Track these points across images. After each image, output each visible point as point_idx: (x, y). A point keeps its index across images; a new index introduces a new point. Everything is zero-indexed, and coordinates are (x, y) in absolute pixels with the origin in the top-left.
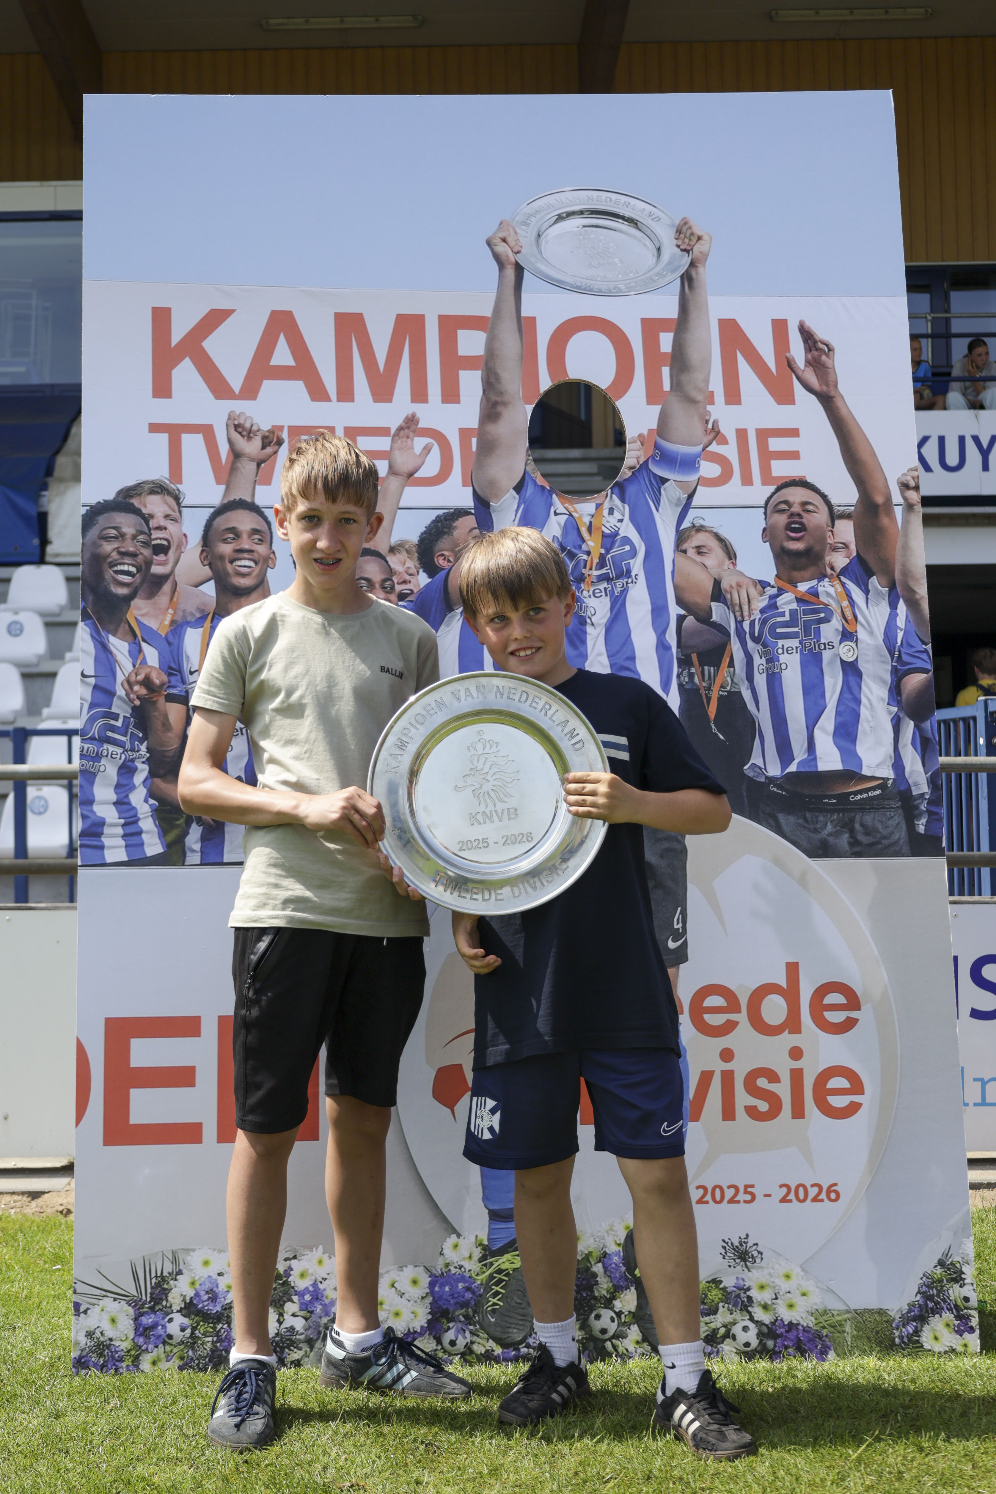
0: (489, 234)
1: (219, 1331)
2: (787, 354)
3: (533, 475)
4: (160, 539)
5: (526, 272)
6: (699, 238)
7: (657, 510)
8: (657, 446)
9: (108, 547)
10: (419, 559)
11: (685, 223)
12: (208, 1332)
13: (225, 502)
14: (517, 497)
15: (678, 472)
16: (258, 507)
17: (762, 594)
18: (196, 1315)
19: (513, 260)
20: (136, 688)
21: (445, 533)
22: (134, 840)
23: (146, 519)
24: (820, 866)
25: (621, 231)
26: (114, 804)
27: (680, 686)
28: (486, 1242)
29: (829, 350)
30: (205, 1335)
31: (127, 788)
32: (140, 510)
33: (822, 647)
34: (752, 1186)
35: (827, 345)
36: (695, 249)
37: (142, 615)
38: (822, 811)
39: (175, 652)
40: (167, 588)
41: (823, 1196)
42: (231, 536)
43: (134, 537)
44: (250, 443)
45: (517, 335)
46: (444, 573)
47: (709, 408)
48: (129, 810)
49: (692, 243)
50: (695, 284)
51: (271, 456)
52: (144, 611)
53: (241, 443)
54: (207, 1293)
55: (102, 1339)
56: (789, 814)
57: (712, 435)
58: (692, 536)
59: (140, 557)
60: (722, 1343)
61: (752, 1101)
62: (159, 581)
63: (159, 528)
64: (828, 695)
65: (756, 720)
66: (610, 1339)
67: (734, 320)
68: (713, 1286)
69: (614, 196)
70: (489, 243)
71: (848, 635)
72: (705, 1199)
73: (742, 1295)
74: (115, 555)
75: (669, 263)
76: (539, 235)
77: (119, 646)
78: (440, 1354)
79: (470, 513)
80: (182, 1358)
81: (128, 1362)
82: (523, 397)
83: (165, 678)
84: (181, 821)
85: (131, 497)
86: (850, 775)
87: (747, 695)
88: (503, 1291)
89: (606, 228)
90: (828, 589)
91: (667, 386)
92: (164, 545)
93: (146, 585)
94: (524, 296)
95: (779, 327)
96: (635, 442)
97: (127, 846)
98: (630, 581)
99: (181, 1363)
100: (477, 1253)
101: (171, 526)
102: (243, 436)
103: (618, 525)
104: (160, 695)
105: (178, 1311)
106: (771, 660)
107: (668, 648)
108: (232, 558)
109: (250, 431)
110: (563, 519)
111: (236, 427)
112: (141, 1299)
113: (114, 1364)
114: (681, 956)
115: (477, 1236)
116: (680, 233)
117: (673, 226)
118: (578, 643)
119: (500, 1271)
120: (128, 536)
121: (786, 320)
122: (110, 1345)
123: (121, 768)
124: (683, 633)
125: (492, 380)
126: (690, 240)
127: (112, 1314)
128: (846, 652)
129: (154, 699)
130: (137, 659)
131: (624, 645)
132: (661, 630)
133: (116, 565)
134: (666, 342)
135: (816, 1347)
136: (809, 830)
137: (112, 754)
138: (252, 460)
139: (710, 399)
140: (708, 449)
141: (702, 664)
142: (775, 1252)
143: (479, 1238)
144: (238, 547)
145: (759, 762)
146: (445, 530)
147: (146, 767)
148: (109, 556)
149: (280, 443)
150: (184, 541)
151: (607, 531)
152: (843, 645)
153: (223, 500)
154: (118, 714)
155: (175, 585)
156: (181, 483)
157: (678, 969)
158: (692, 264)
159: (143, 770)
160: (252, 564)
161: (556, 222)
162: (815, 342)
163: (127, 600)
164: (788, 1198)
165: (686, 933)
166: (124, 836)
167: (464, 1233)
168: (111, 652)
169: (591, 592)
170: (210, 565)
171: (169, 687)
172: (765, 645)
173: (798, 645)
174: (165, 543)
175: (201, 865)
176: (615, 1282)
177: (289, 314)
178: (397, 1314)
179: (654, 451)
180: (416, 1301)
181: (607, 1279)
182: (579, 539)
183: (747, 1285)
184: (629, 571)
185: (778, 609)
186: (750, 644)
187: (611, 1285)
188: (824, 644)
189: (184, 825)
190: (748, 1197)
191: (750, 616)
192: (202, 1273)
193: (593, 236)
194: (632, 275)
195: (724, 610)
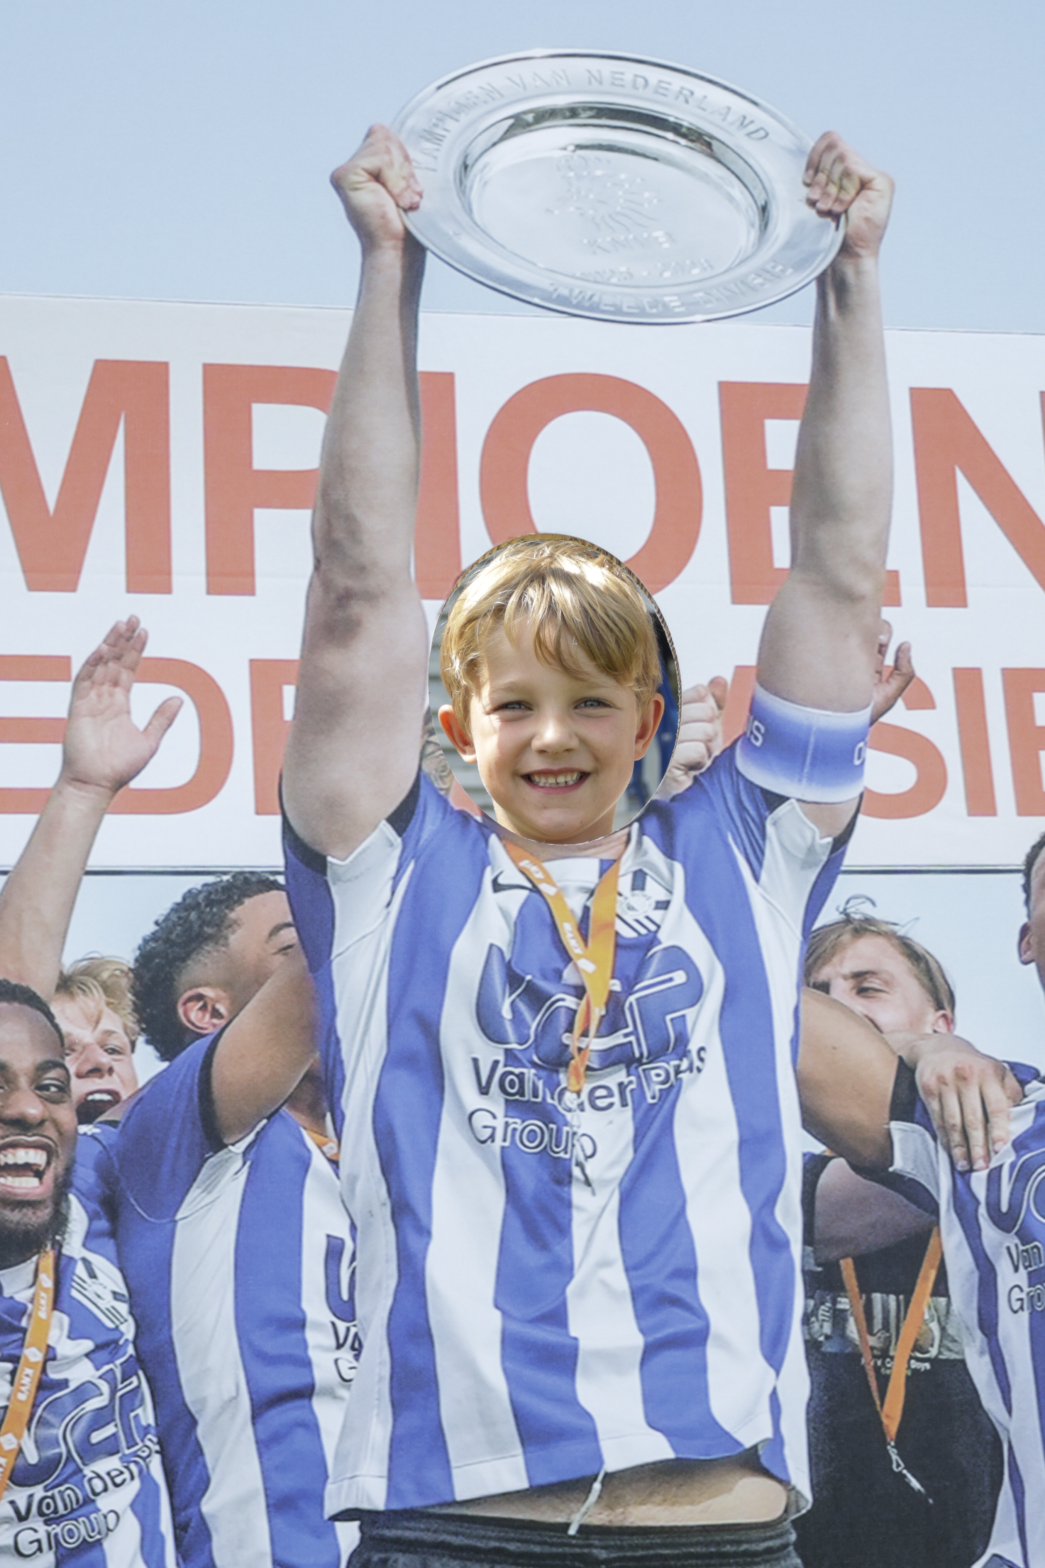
3: (438, 784)
5: (430, 258)
6: (864, 185)
7: (757, 878)
8: (756, 711)
10: (137, 1009)
11: (828, 145)
14: (399, 840)
15: (811, 779)
17: (1019, 1097)
19: (398, 227)
21: (208, 938)
25: (669, 162)
27: (812, 1346)
36: (855, 211)
45: (404, 419)
46: (200, 1046)
47: (888, 613)
49: (847, 197)
50: (854, 298)
57: (895, 683)
58: (844, 948)
65: (1004, 1434)
67: (949, 393)
69: (652, 75)
70: (338, 183)
75: (789, 245)
76: (466, 167)
79: (275, 886)
82: (418, 579)
87: (980, 1372)
89: (634, 153)
91: (782, 557)
96: (701, 699)
98: (685, 1064)
103: (657, 915)
106: (1041, 1276)
107: (779, 1244)
110: (515, 900)
116: (817, 171)
117: (800, 151)
118: (547, 1231)
124: (818, 1205)
125: (339, 535)
126: (841, 188)
131: (666, 1238)
132: (761, 1197)
134: (781, 442)
139: (890, 591)
140: (883, 719)
141: (866, 1288)
145: (1010, 1551)
146: (208, 930)
151: (627, 933)
158: (847, 249)
161: (508, 134)
169: (584, 1096)
172: (1026, 1235)
182: (555, 953)
184: (682, 1039)
186: (989, 1235)
191: (987, 1157)
193: (599, 173)
194: (696, 271)
195: (924, 1141)
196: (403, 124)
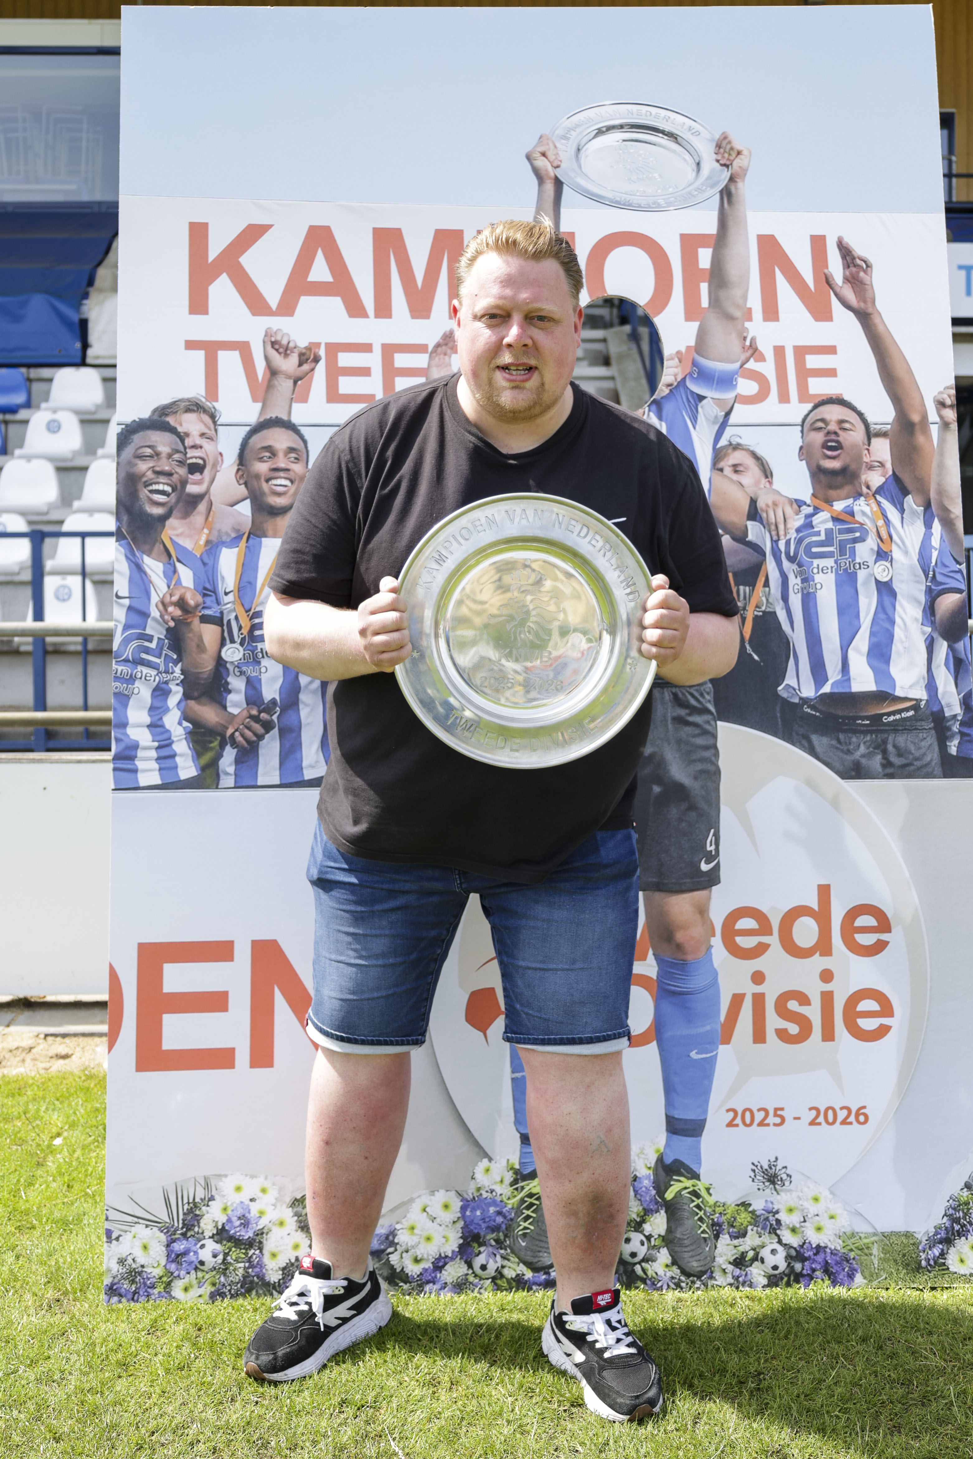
0: (528, 149)
1: (251, 1257)
2: (826, 271)
4: (196, 458)
5: (565, 187)
6: (739, 153)
7: (694, 428)
8: (694, 364)
9: (143, 466)
11: (725, 137)
12: (240, 1258)
13: (262, 420)
15: (716, 390)
16: (294, 425)
17: (798, 512)
18: (229, 1241)
19: (552, 174)
20: (171, 609)
22: (168, 763)
23: (182, 437)
24: (853, 788)
25: (660, 146)
26: (148, 726)
28: (517, 1166)
29: (867, 266)
30: (237, 1260)
31: (161, 710)
32: (176, 428)
33: (857, 566)
34: (782, 1109)
35: (865, 262)
36: (735, 164)
37: (177, 535)
38: (855, 732)
39: (210, 573)
40: (202, 507)
41: (852, 1119)
42: (268, 454)
43: (170, 456)
44: (287, 360)
47: (747, 324)
48: (162, 733)
49: (732, 158)
50: (734, 199)
51: (307, 374)
52: (179, 531)
53: (278, 360)
54: (239, 1218)
55: (134, 1266)
56: (822, 736)
57: (750, 352)
58: (729, 455)
59: (175, 476)
60: (751, 1265)
61: (783, 1024)
62: (194, 501)
63: (195, 447)
64: (862, 615)
65: (790, 640)
66: (640, 1263)
67: (773, 236)
68: (742, 1209)
69: (654, 110)
70: (528, 157)
71: (883, 555)
72: (735, 1122)
73: (771, 1218)
74: (150, 475)
75: (708, 178)
76: (579, 150)
77: (154, 566)
78: (471, 1278)
80: (214, 1285)
81: (160, 1288)
83: (200, 599)
84: (215, 744)
85: (167, 415)
86: (883, 697)
87: (782, 615)
88: (534, 1215)
89: (646, 142)
90: (863, 508)
91: (705, 303)
92: (199, 464)
93: (181, 505)
94: (563, 211)
95: (818, 243)
96: (673, 359)
97: (160, 769)
99: (213, 1289)
100: (509, 1177)
101: (207, 445)
102: (280, 353)
104: (195, 616)
105: (210, 1238)
106: (806, 580)
108: (267, 477)
109: (287, 349)
111: (273, 344)
112: (173, 1225)
113: (146, 1291)
114: (712, 879)
115: (508, 1160)
116: (720, 148)
117: (713, 140)
119: (531, 1195)
120: (164, 455)
121: (825, 236)
122: (142, 1271)
123: (154, 690)
126: (730, 154)
127: (145, 1241)
128: (881, 571)
129: (189, 620)
130: (171, 579)
133: (151, 484)
134: (705, 257)
135: (844, 1270)
136: (842, 751)
137: (146, 676)
138: (289, 377)
139: (748, 315)
140: (746, 366)
141: (737, 584)
142: (803, 1174)
143: (510, 1162)
144: (274, 466)
145: (793, 683)
147: (180, 689)
148: (144, 475)
149: (316, 360)
150: (220, 459)
152: (878, 564)
153: (259, 418)
154: (152, 636)
155: (211, 504)
156: (217, 400)
157: (710, 891)
158: (732, 179)
159: (178, 692)
160: (288, 483)
161: (596, 136)
162: (854, 258)
163: (164, 518)
164: (818, 1121)
165: (718, 855)
166: (158, 759)
167: (496, 1157)
168: (145, 573)
170: (246, 484)
171: (203, 608)
172: (800, 565)
173: (833, 564)
174: (201, 462)
175: (235, 788)
176: (645, 1206)
177: (327, 230)
178: (428, 1239)
179: (692, 368)
180: (447, 1226)
181: (638, 1202)
183: (776, 1208)
185: (813, 528)
186: (786, 564)
187: (641, 1208)
188: (859, 564)
189: (218, 748)
190: (778, 1120)
191: (785, 535)
192: (234, 1199)
193: (632, 151)
194: (671, 190)
195: (760, 529)
196: (554, 133)
